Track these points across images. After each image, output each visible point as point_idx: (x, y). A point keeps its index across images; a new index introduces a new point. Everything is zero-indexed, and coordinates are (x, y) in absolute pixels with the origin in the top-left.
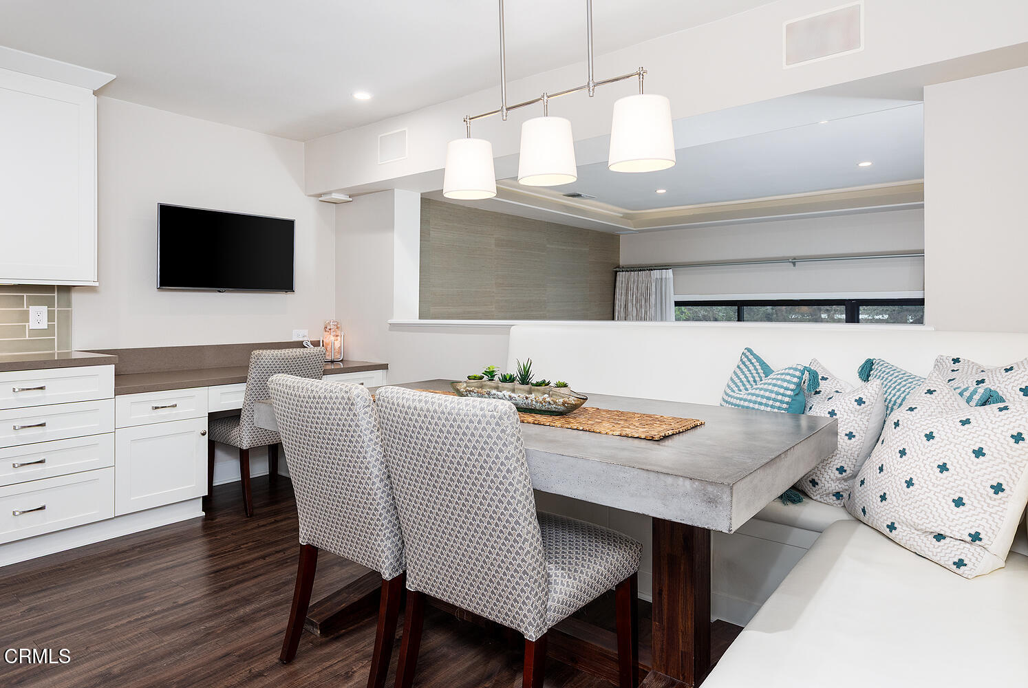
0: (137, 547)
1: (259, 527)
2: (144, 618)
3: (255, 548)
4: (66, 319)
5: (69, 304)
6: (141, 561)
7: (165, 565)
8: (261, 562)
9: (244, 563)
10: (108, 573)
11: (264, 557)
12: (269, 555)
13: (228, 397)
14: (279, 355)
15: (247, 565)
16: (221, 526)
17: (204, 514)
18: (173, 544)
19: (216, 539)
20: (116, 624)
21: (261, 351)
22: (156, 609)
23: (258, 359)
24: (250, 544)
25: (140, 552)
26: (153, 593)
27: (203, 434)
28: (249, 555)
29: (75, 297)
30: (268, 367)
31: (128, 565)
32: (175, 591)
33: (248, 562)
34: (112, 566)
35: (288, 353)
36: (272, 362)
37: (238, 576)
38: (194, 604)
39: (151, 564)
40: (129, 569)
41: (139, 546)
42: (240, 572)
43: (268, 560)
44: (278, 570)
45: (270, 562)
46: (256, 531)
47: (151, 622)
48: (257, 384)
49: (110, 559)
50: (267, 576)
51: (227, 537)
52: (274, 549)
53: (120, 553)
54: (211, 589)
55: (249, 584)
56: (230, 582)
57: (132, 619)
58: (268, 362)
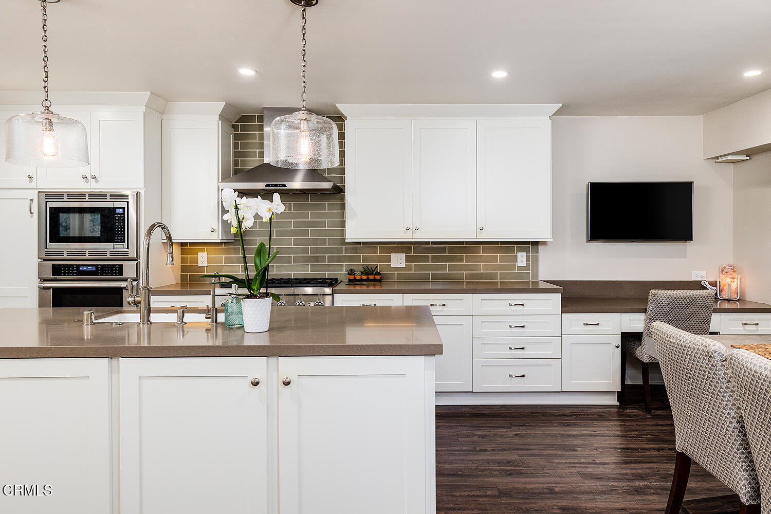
0: (574, 415)
1: (658, 425)
2: (574, 463)
3: (653, 441)
4: (536, 261)
5: (537, 252)
6: (575, 425)
7: (590, 432)
8: (655, 453)
9: (643, 449)
10: (556, 426)
11: (658, 450)
12: (663, 449)
13: (634, 322)
14: (672, 295)
15: (644, 451)
16: (629, 416)
17: (618, 404)
18: (596, 420)
19: (625, 425)
20: (559, 461)
21: (657, 291)
22: (582, 461)
23: (654, 296)
24: (649, 436)
25: (576, 419)
26: (581, 449)
27: (618, 347)
28: (648, 444)
29: (541, 247)
30: (662, 303)
31: (567, 425)
32: (594, 453)
33: (646, 449)
34: (559, 423)
35: (679, 294)
36: (666, 300)
37: (637, 457)
38: (606, 466)
39: (582, 429)
40: (568, 428)
41: (576, 415)
42: (639, 454)
43: (662, 453)
44: (669, 463)
45: (662, 455)
46: (655, 428)
47: (578, 467)
48: (654, 315)
49: (559, 418)
50: (659, 465)
51: (633, 426)
52: (666, 446)
53: (564, 416)
54: (618, 460)
55: (645, 466)
56: (631, 460)
57: (568, 461)
58: (663, 299)
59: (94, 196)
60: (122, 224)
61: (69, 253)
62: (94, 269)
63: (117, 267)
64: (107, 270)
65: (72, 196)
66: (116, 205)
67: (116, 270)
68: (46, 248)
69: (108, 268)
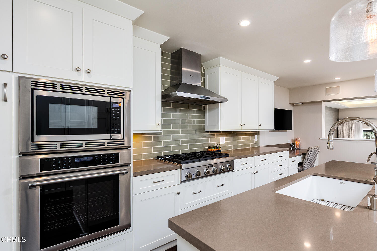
4: (259, 138)
5: (259, 134)
27: (298, 168)
59: (91, 90)
60: (118, 117)
61: (63, 145)
62: (91, 158)
63: (114, 156)
64: (104, 159)
65: (66, 87)
66: (113, 100)
67: (113, 158)
68: (32, 141)
69: (105, 156)
